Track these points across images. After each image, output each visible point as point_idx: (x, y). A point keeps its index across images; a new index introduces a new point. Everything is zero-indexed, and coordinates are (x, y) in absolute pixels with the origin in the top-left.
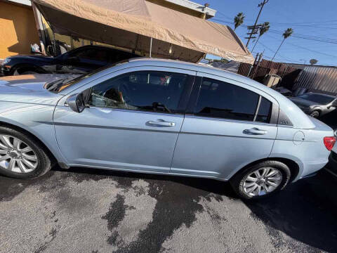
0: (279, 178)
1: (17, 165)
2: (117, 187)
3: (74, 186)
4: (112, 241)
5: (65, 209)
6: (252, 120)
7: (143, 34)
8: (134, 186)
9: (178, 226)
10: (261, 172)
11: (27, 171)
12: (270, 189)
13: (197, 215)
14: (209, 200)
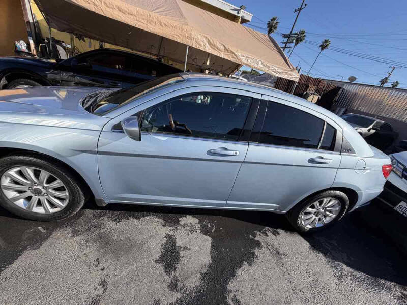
0: (338, 209)
1: (39, 203)
2: (164, 225)
3: (113, 227)
4: (173, 286)
5: (109, 255)
6: (317, 148)
7: (179, 41)
8: (182, 223)
9: (240, 265)
10: (321, 203)
11: (52, 211)
12: (327, 220)
13: (257, 251)
14: (265, 234)
